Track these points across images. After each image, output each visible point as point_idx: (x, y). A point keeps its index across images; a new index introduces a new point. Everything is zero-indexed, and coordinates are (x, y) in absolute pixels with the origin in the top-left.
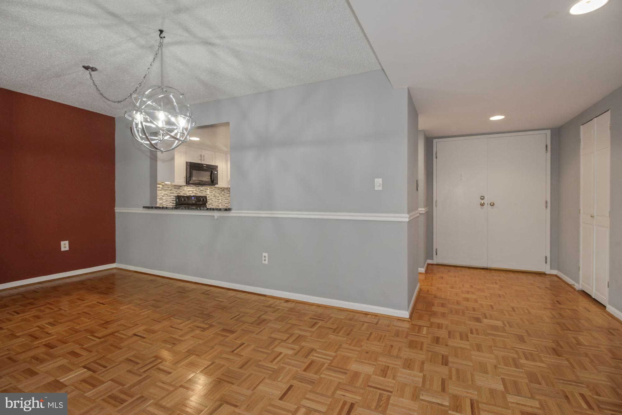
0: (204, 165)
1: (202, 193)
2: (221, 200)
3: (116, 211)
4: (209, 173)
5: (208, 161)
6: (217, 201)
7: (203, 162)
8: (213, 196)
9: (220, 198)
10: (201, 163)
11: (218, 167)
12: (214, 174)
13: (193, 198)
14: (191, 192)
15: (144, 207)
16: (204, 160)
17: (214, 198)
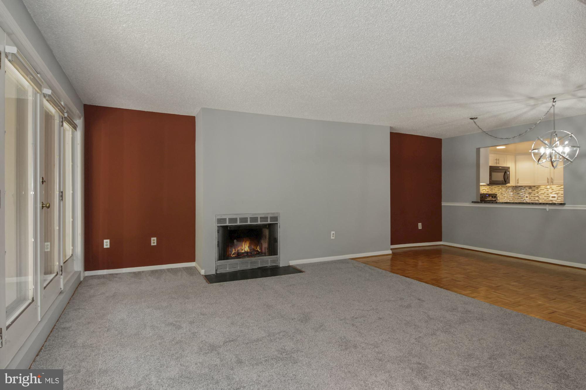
0: (500, 168)
1: (492, 191)
2: (506, 197)
3: (442, 205)
4: (503, 174)
5: (503, 164)
6: (503, 198)
7: (498, 165)
8: (500, 193)
9: (506, 195)
10: (496, 166)
11: (510, 168)
12: (507, 173)
13: (487, 195)
14: (484, 191)
15: (473, 202)
16: (499, 163)
17: (501, 195)
